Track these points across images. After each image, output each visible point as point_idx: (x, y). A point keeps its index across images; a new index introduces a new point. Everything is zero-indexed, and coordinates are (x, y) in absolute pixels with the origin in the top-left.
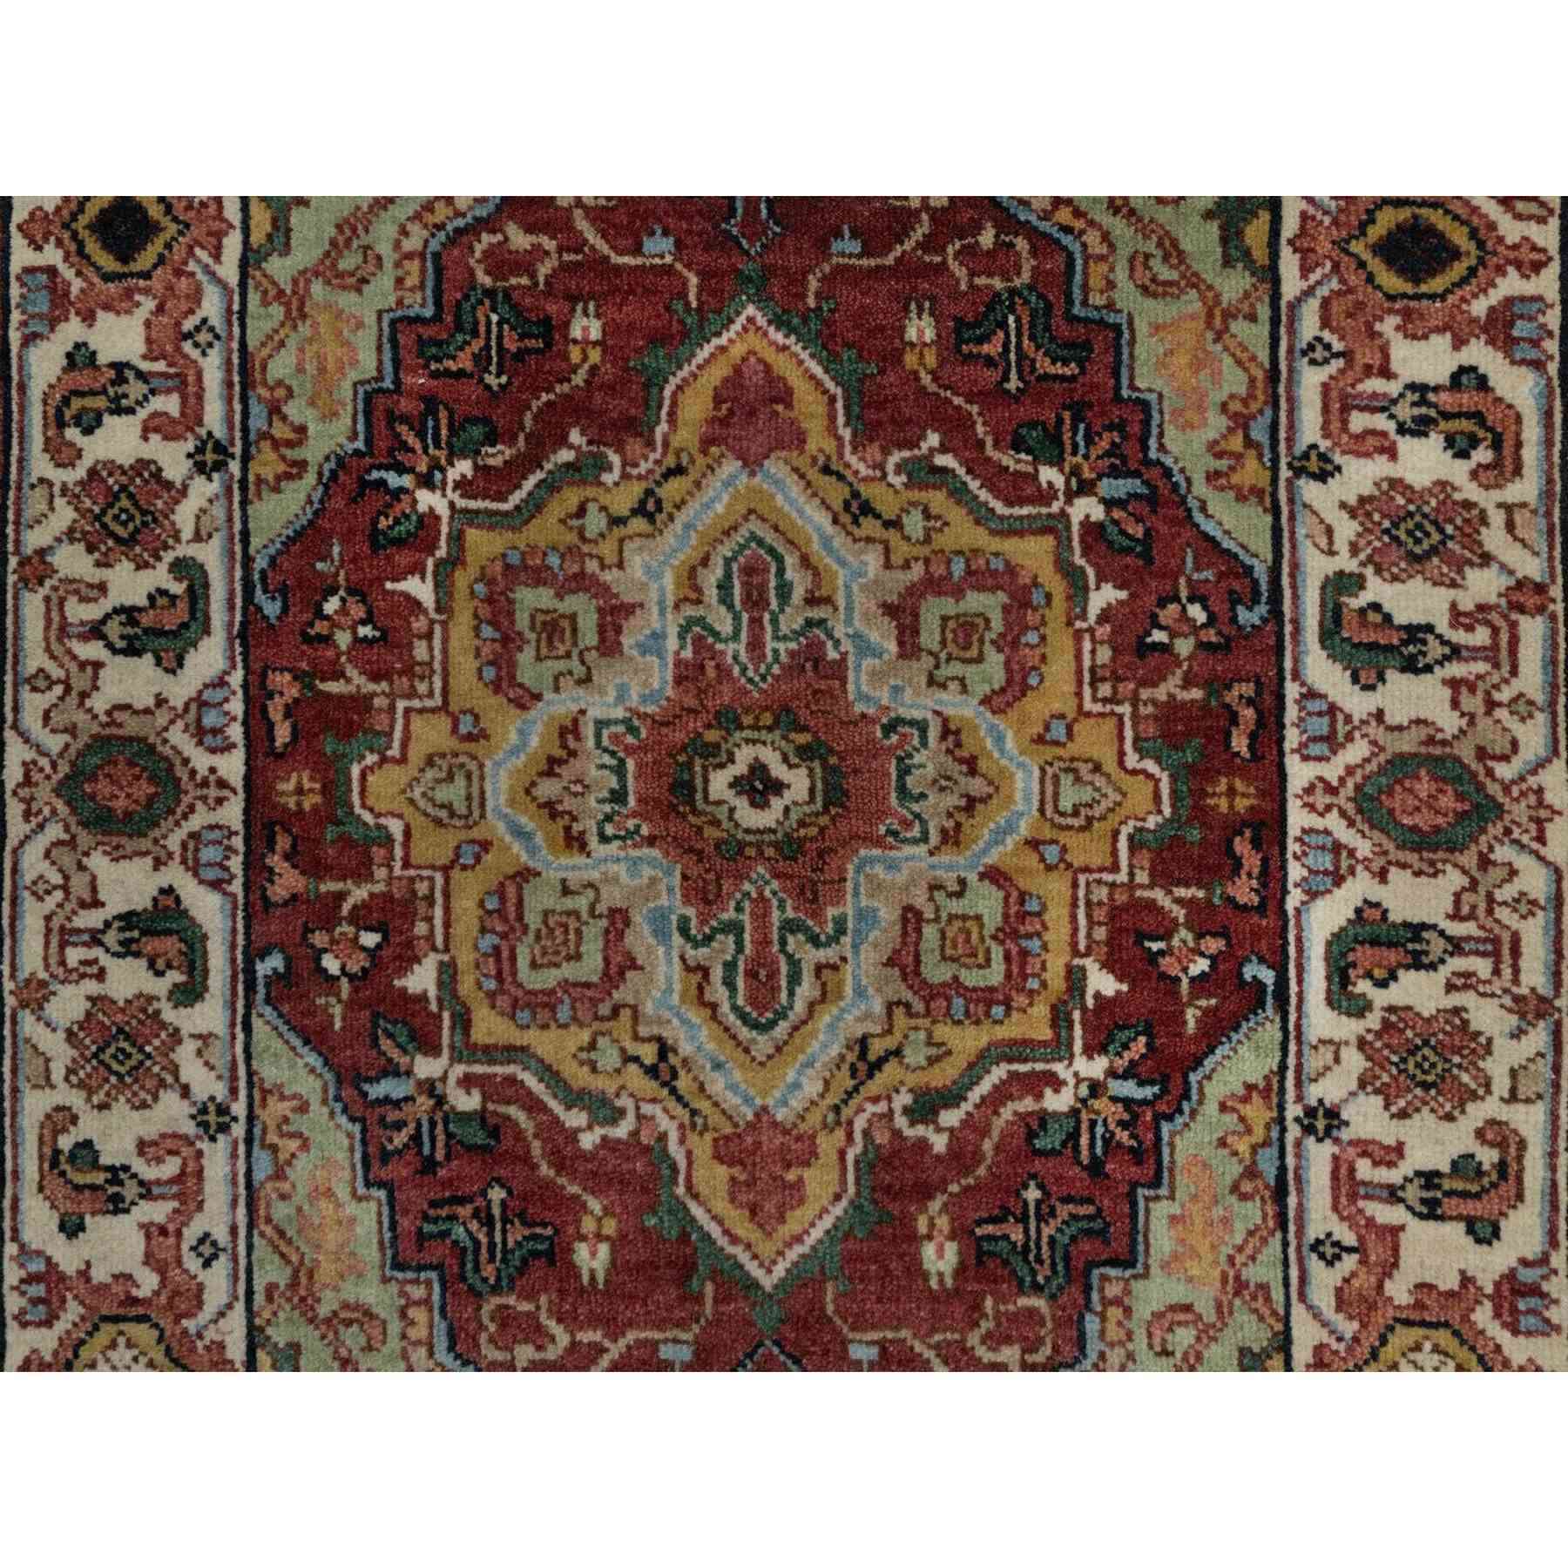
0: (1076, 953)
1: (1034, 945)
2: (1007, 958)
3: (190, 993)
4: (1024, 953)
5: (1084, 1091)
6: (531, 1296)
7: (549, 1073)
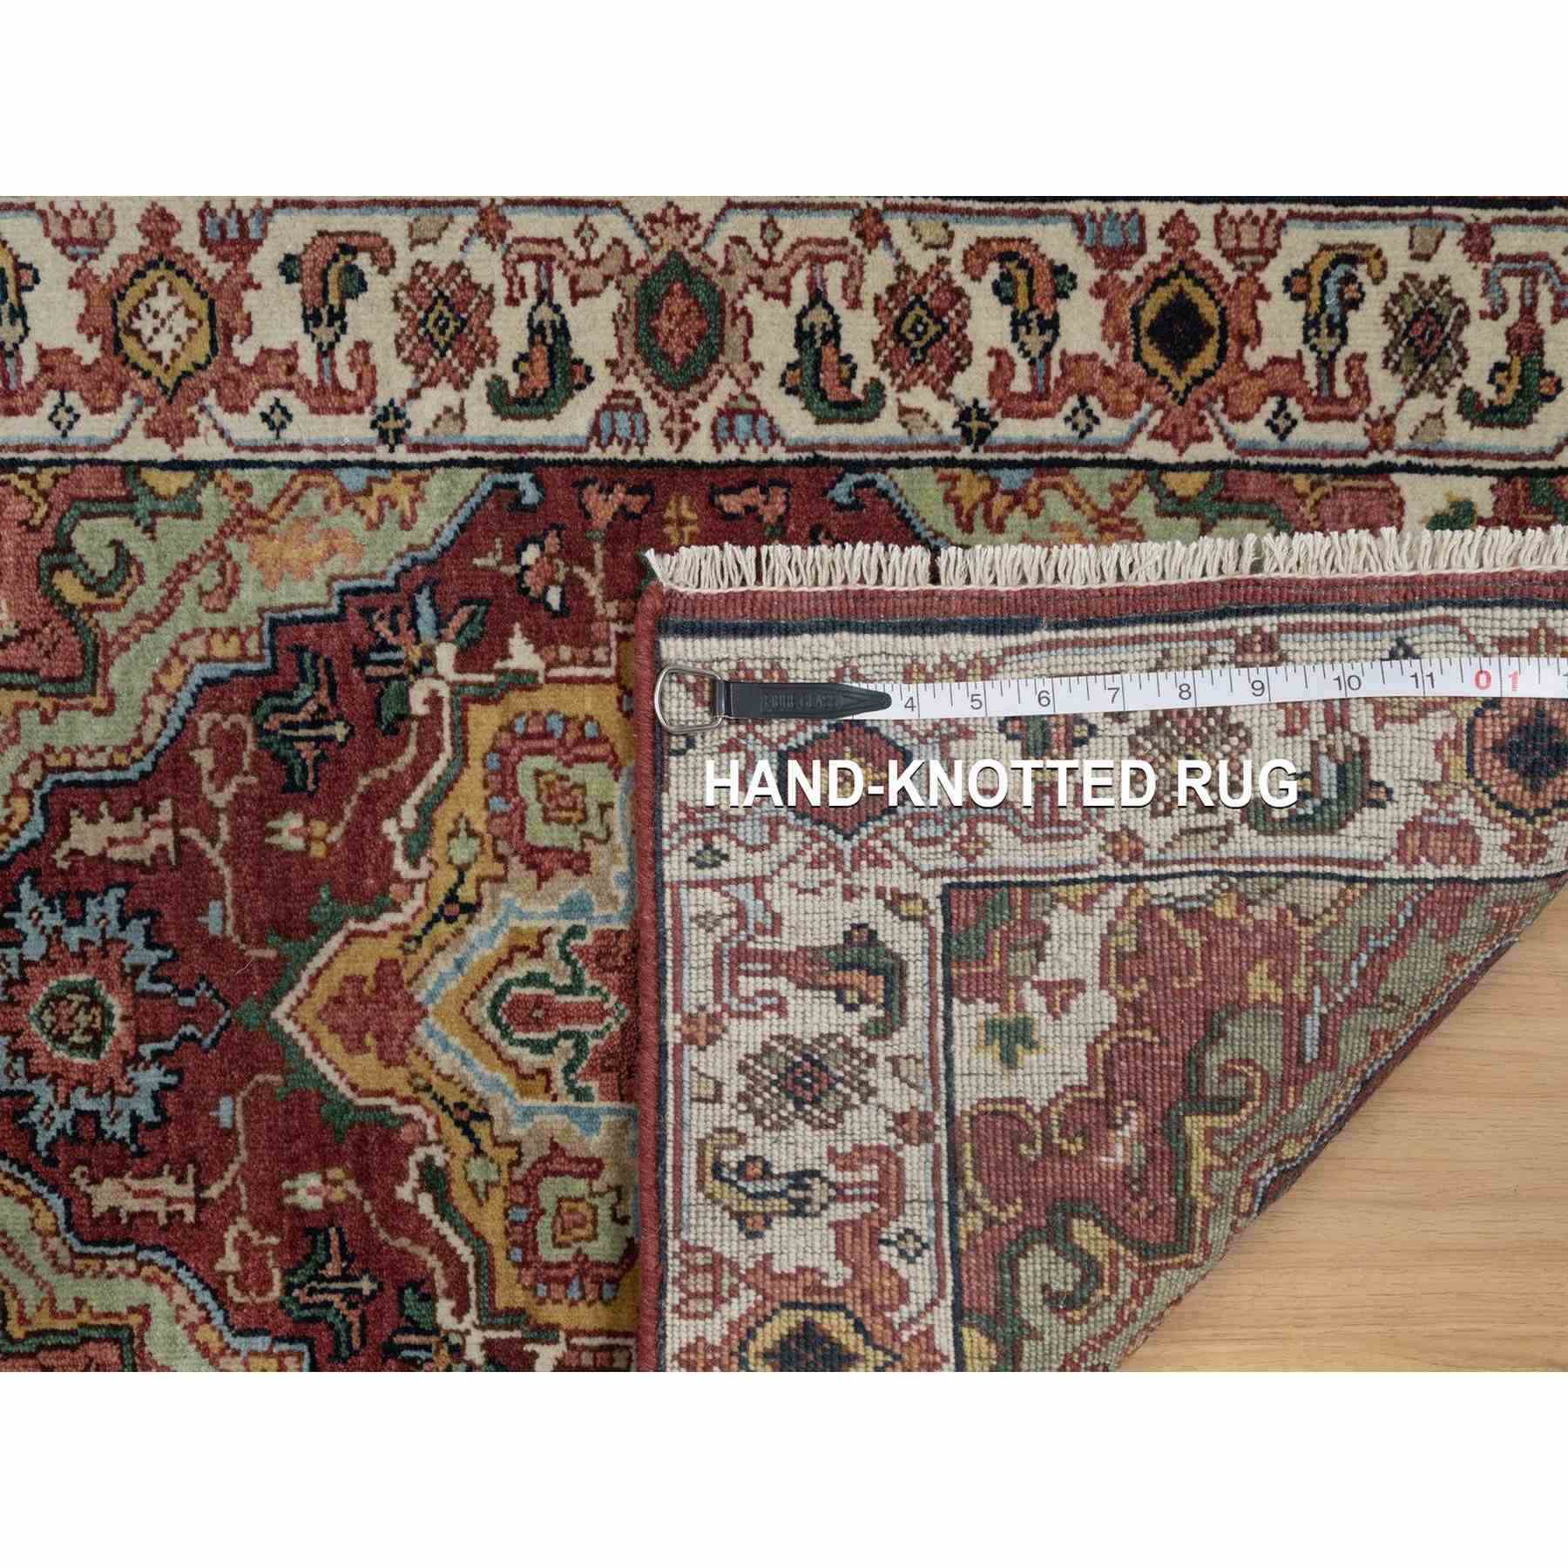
3: (502, 402)
7: (446, 787)
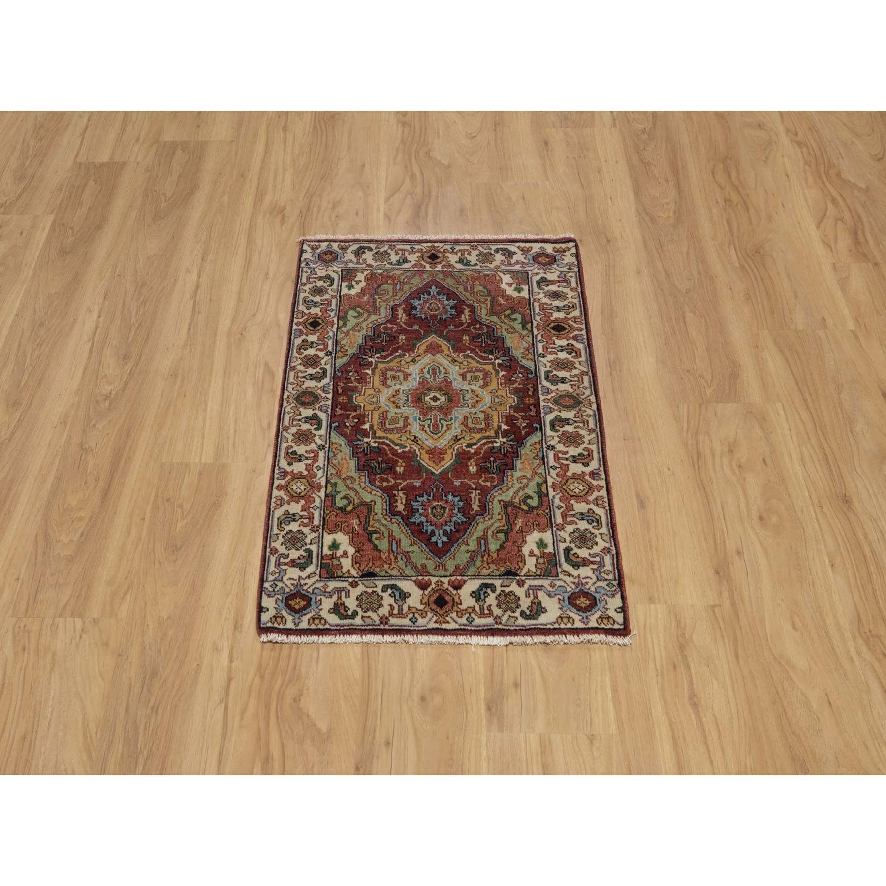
0: (499, 422)
1: (491, 422)
2: (485, 423)
4: (489, 423)
5: (502, 443)
6: (387, 475)
